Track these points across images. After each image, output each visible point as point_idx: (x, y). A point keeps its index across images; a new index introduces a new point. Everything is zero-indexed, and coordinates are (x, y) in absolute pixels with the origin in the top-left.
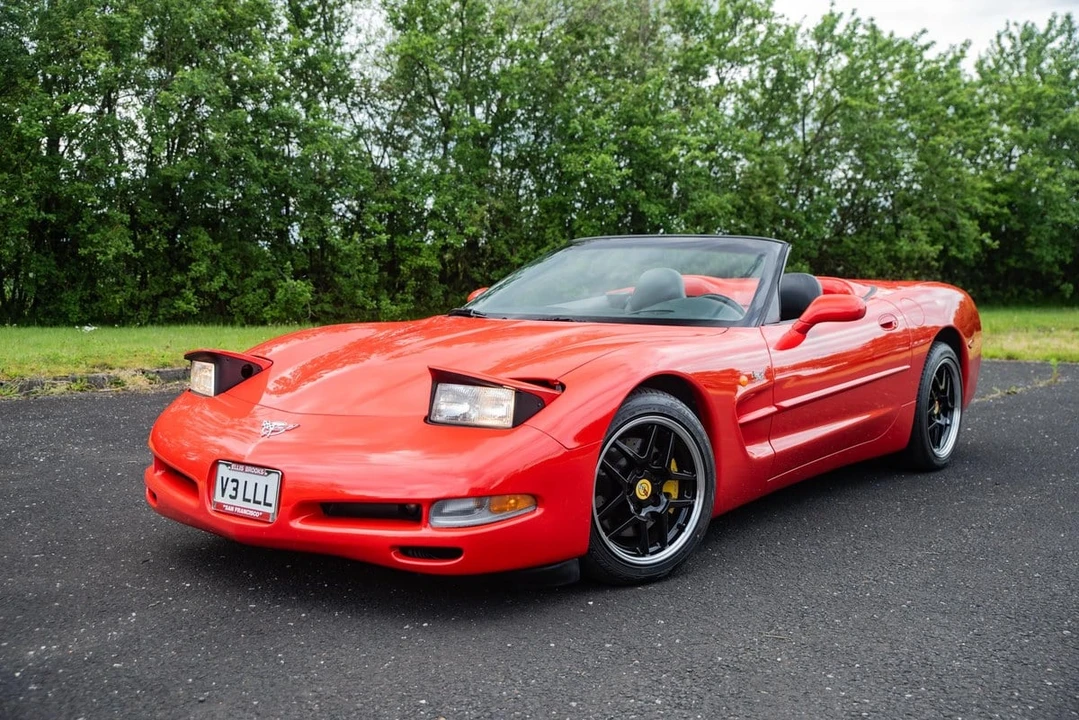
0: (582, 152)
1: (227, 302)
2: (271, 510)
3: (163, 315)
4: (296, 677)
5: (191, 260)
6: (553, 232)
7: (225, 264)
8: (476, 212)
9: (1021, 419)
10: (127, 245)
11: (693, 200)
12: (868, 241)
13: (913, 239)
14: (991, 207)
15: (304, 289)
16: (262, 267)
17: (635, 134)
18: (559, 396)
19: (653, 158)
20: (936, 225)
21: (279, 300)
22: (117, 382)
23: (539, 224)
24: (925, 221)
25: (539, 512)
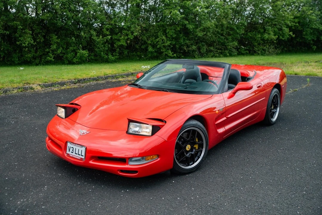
0: (169, 9)
1: (62, 57)
2: (83, 157)
3: (43, 61)
4: (93, 211)
5: (51, 44)
6: (160, 34)
7: (61, 45)
8: (137, 28)
9: (297, 102)
10: (31, 41)
11: (203, 24)
12: (255, 34)
13: (269, 34)
14: (293, 24)
15: (85, 53)
16: (73, 46)
17: (185, 3)
18: (164, 125)
19: (191, 11)
20: (276, 29)
21: (78, 56)
22: (32, 88)
23: (156, 31)
24: (273, 28)
25: (159, 159)
